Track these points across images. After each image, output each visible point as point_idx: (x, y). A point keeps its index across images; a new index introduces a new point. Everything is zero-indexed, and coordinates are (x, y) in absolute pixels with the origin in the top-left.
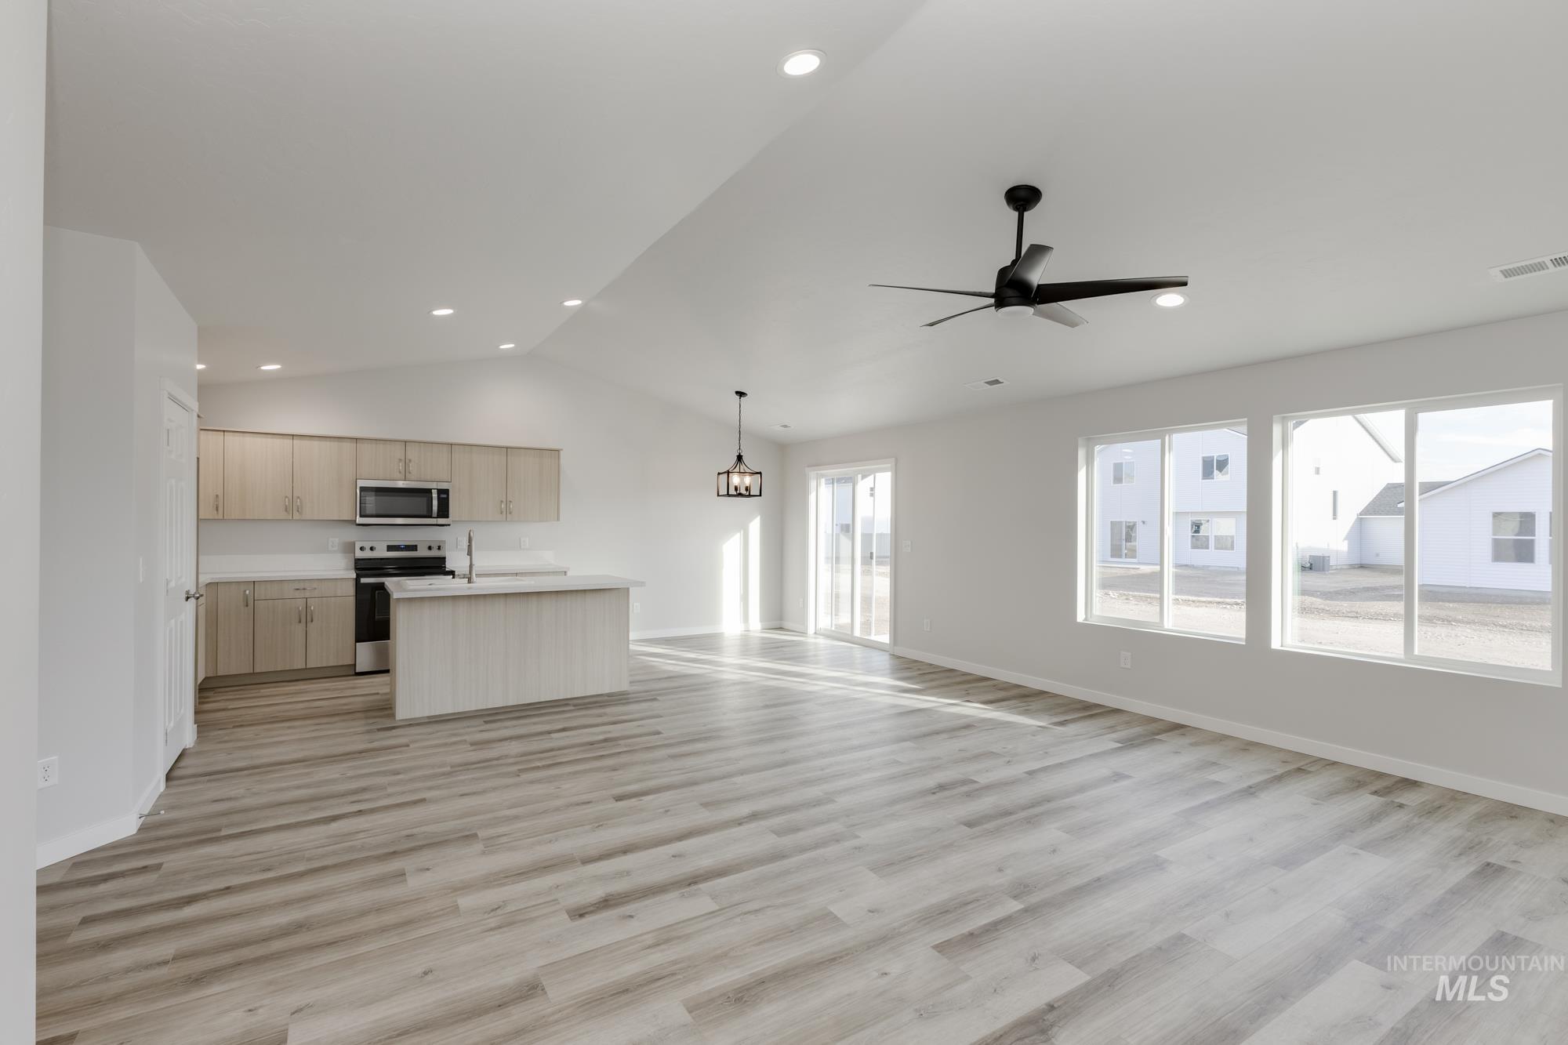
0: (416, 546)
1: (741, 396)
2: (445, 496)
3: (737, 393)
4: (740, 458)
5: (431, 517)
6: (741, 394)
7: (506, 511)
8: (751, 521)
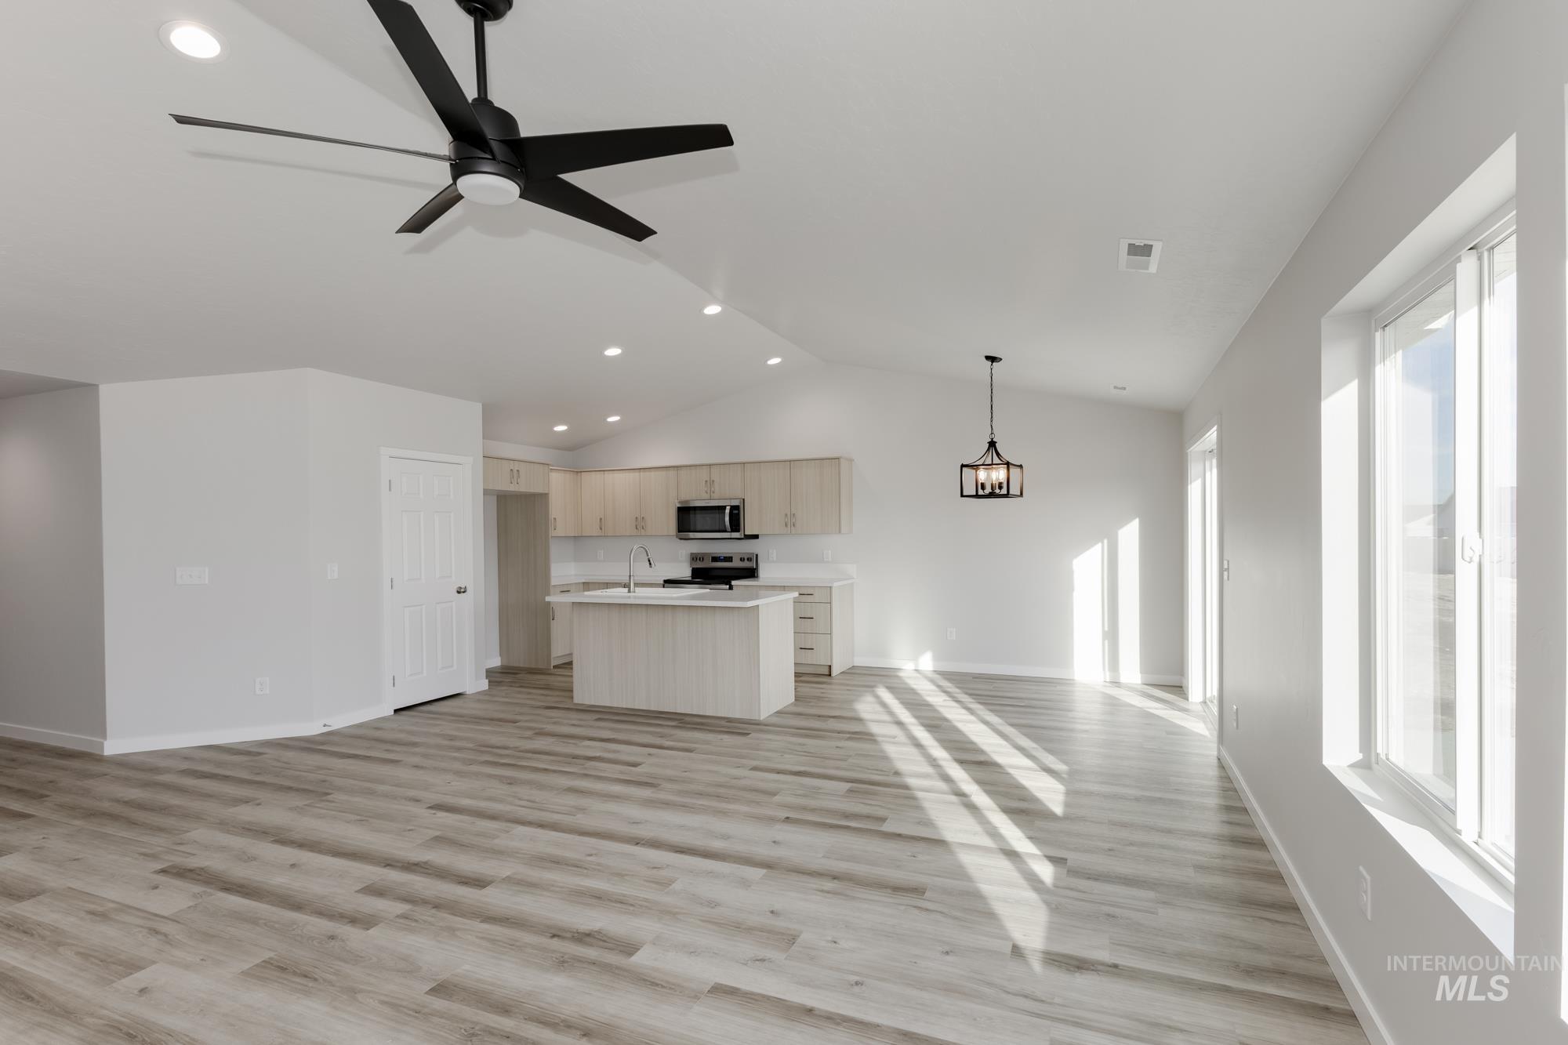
0: (732, 557)
1: (992, 362)
2: (736, 512)
3: (988, 358)
4: (992, 444)
5: (725, 531)
6: (992, 359)
7: (791, 522)
8: (1122, 526)
